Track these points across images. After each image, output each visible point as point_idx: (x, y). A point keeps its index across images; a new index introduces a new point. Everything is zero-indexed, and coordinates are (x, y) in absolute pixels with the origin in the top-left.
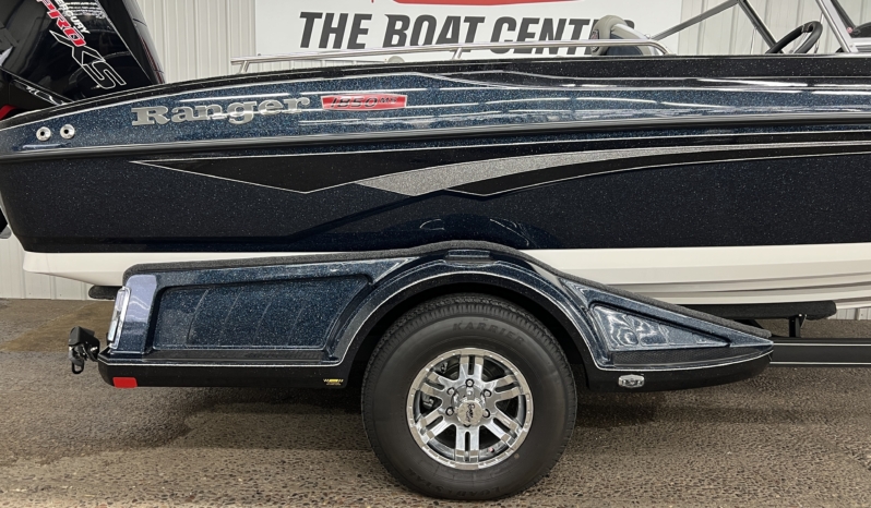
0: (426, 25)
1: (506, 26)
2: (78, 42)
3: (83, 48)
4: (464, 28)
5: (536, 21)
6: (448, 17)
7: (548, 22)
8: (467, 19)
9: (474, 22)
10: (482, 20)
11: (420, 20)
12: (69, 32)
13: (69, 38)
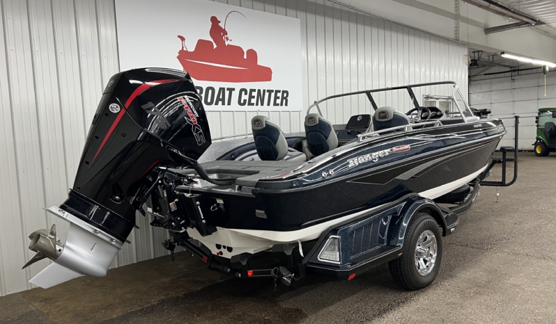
0: (210, 91)
1: (243, 93)
2: (195, 122)
3: (196, 125)
4: (227, 93)
5: (254, 90)
6: (220, 88)
7: (259, 91)
8: (228, 89)
9: (231, 90)
10: (234, 89)
11: (208, 89)
12: (192, 117)
13: (192, 120)
